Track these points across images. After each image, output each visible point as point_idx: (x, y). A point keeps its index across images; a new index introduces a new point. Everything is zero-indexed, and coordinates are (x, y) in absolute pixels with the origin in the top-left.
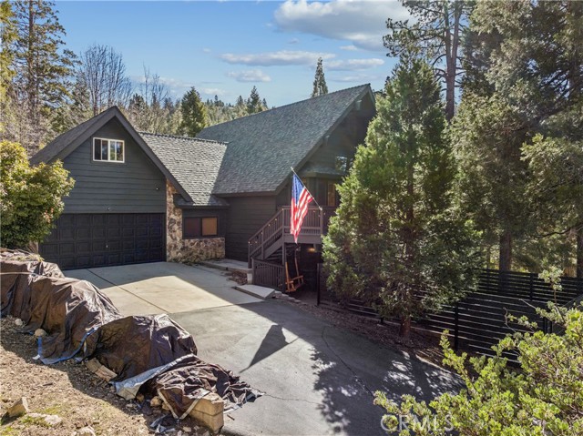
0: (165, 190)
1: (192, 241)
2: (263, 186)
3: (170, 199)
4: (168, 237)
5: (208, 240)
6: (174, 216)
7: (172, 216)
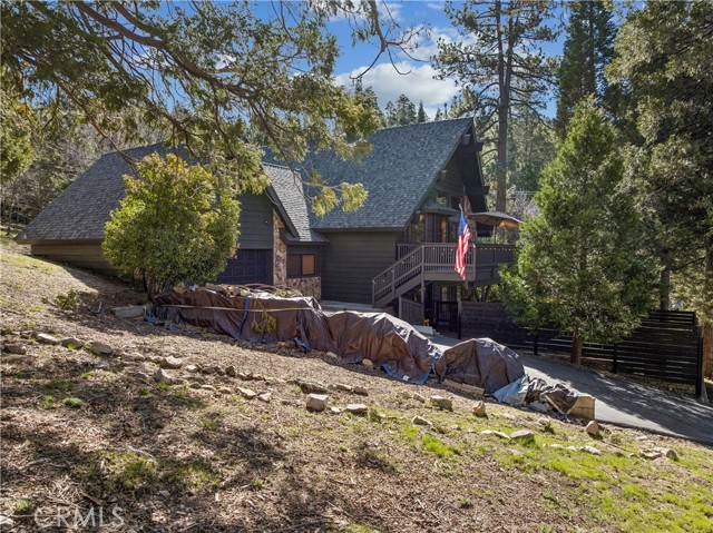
0: (272, 223)
1: (294, 280)
2: (383, 221)
3: (276, 234)
4: (275, 276)
5: (308, 279)
6: (280, 253)
7: (278, 253)
